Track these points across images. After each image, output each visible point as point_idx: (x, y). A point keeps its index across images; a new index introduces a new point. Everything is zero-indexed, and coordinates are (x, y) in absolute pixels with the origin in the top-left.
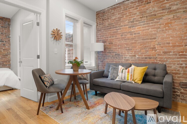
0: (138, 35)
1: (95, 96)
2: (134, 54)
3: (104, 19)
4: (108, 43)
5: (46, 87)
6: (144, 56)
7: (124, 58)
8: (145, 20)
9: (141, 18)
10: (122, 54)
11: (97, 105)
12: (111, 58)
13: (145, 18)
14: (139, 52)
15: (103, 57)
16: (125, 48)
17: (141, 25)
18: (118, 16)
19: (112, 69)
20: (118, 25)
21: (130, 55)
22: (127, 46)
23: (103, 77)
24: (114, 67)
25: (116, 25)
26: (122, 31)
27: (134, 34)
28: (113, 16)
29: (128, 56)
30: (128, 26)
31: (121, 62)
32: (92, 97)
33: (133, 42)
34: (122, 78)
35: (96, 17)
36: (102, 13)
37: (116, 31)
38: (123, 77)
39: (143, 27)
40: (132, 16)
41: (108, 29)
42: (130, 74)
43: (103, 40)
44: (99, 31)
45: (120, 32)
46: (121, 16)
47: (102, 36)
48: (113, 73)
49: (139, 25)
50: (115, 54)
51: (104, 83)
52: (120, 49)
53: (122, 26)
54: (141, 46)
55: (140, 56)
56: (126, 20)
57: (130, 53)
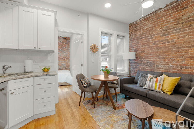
0: (172, 43)
1: (124, 99)
2: (167, 62)
3: (136, 30)
4: (139, 52)
5: (84, 87)
6: (179, 65)
7: (156, 67)
8: (181, 27)
9: (175, 25)
10: (154, 62)
11: (124, 108)
12: (143, 66)
13: (181, 25)
14: (173, 61)
15: (135, 65)
16: (157, 56)
17: (176, 32)
18: (150, 26)
19: (141, 76)
20: (150, 34)
21: (163, 64)
22: (159, 54)
23: (134, 83)
24: (144, 75)
25: (148, 34)
26: (154, 40)
27: (167, 42)
28: (145, 26)
29: (160, 65)
30: (160, 35)
31: (153, 70)
32: (121, 100)
33: (166, 50)
34: (149, 87)
35: (129, 29)
36: (135, 24)
37: (148, 40)
38: (151, 85)
39: (178, 35)
40: (165, 24)
41: (140, 39)
42: (158, 84)
43: (135, 49)
44: (132, 41)
45: (152, 41)
46: (153, 26)
47: (135, 45)
48: (142, 80)
49: (174, 33)
50: (147, 62)
51: (131, 89)
52: (151, 58)
53: (154, 35)
54: (175, 55)
55: (174, 65)
56: (159, 29)
57: (163, 62)
